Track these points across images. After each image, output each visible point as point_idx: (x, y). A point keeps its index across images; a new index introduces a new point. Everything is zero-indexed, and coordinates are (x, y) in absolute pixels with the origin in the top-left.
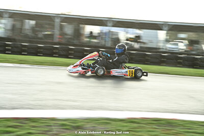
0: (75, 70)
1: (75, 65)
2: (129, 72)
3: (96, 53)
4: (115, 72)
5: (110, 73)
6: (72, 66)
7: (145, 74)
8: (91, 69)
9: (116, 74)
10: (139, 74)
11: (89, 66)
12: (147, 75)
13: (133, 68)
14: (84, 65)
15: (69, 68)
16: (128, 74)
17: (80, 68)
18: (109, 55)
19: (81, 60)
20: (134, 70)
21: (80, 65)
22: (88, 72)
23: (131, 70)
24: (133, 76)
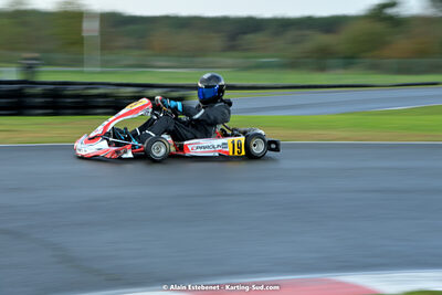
0: (92, 149)
1: (92, 135)
2: (231, 145)
3: (145, 101)
5: (181, 148)
6: (84, 138)
7: (273, 146)
8: (134, 142)
9: (199, 153)
10: (259, 148)
12: (277, 150)
13: (244, 133)
14: (115, 133)
16: (229, 149)
17: (105, 141)
18: (179, 104)
19: (106, 123)
20: (242, 139)
21: (105, 136)
22: (125, 152)
23: (236, 139)
24: (243, 153)
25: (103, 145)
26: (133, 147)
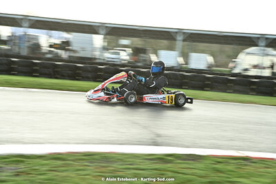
0: (96, 96)
1: (96, 89)
2: (167, 99)
3: (124, 73)
4: (149, 98)
5: (142, 99)
6: (93, 91)
7: (189, 101)
8: (117, 94)
9: (150, 101)
10: (181, 101)
11: (115, 91)
12: (191, 103)
13: (174, 93)
14: (108, 89)
15: (89, 93)
16: (167, 100)
19: (103, 83)
20: (174, 95)
21: (103, 90)
22: (113, 98)
23: (170, 95)
24: (174, 103)
25: (102, 94)
26: (117, 96)
